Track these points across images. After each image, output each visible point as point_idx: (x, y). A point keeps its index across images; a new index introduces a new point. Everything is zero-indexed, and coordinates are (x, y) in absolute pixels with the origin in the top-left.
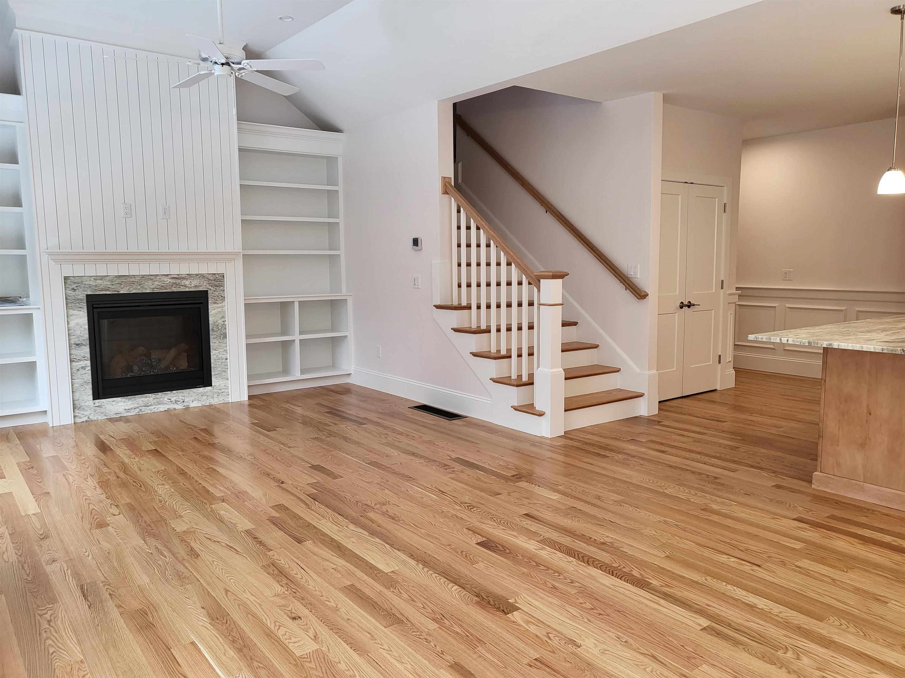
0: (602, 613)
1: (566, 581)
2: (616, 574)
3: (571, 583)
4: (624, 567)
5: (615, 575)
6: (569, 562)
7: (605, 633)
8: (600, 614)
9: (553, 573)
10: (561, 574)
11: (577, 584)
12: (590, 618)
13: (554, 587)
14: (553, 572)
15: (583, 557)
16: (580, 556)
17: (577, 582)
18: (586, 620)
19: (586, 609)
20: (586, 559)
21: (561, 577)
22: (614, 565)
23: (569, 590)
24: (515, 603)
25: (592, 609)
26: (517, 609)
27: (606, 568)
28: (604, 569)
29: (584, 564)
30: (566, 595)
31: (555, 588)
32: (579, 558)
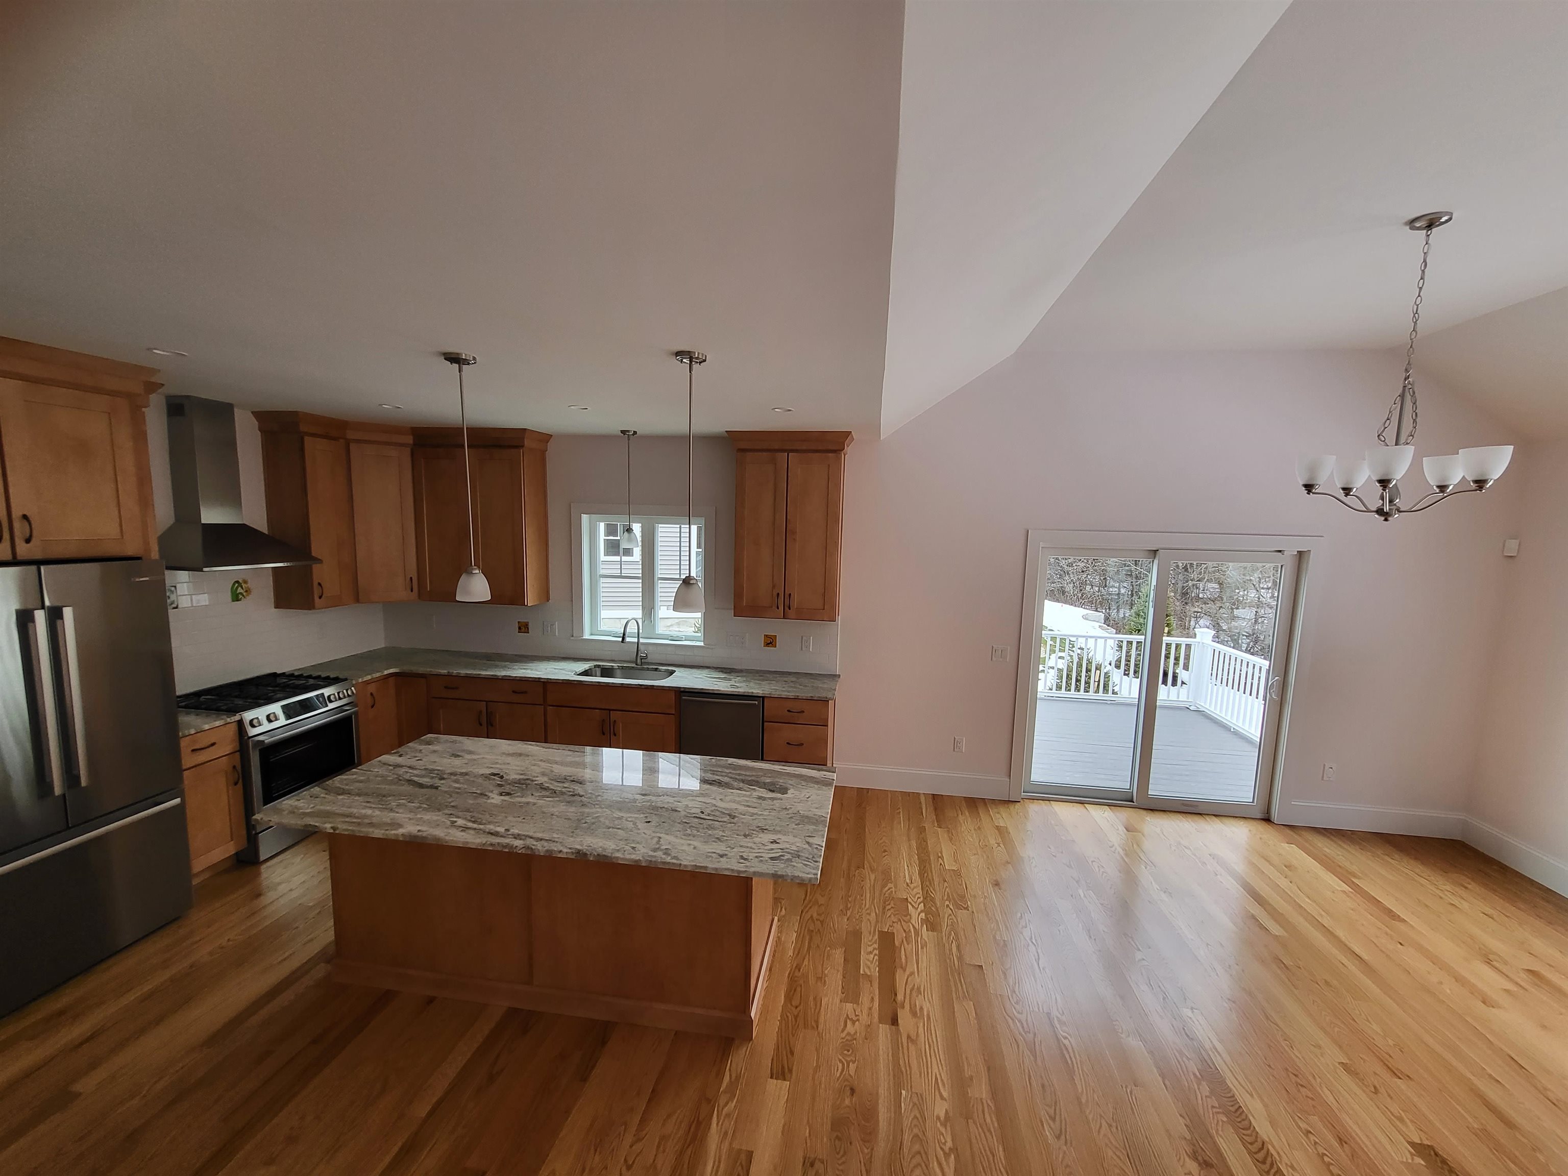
0: (1291, 1075)
1: (1317, 1140)
2: (1232, 1106)
3: (1311, 1132)
4: (1213, 1107)
5: (1237, 1106)
6: (1292, 1167)
7: (1302, 1057)
8: (1295, 1075)
9: (1332, 1164)
10: (1318, 1154)
11: (1303, 1125)
12: (1311, 1078)
13: (1341, 1141)
14: (1331, 1168)
15: (1264, 1162)
16: (1266, 1167)
17: (1299, 1127)
18: (1318, 1080)
19: (1310, 1090)
20: (1260, 1156)
21: (1321, 1150)
22: (1225, 1119)
23: (1320, 1125)
24: (1414, 1155)
25: (1302, 1086)
26: (1412, 1144)
27: (1240, 1122)
28: (1246, 1122)
29: (1270, 1147)
30: (1328, 1121)
31: (1340, 1139)
32: (1272, 1165)
